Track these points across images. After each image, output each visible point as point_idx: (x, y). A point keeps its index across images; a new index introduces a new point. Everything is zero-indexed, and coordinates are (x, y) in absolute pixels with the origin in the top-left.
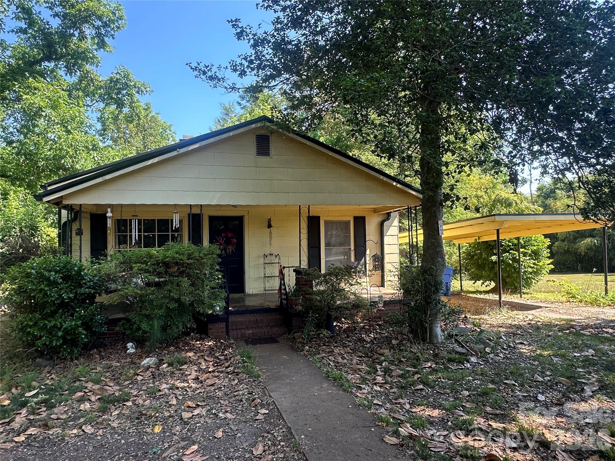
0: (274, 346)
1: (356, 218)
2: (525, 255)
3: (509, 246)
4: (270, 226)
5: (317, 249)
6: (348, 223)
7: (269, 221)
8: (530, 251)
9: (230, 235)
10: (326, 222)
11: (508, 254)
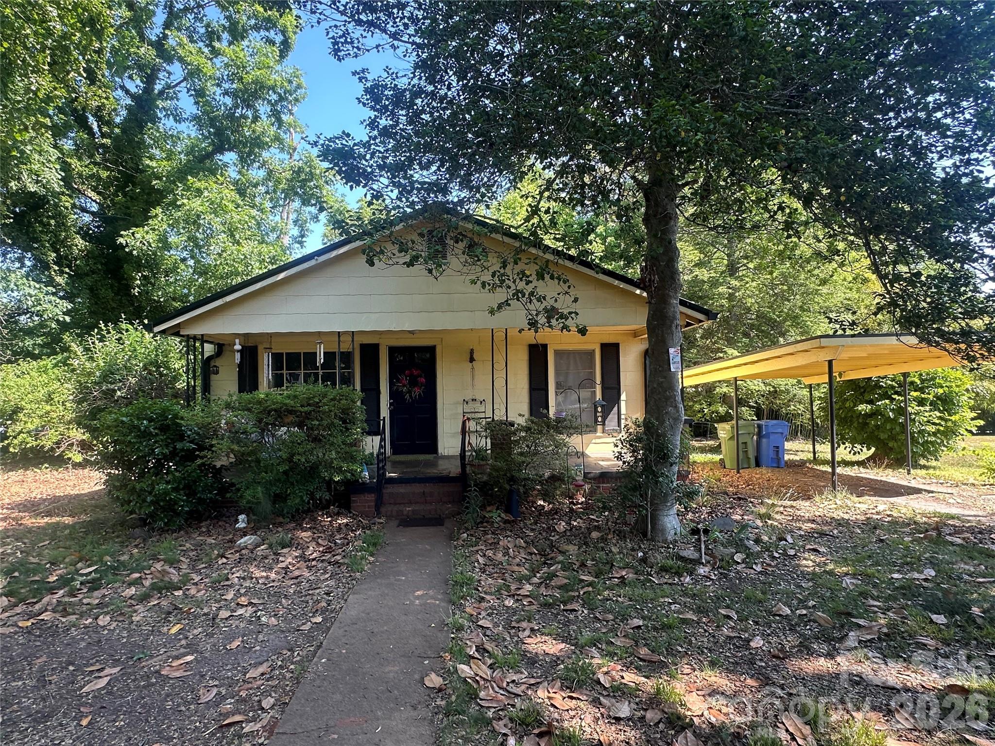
0: (432, 530)
1: (604, 346)
2: (921, 402)
3: (893, 387)
4: (472, 360)
5: (543, 392)
6: (593, 352)
7: (472, 352)
8: (931, 397)
9: (415, 373)
10: (557, 353)
11: (887, 401)
